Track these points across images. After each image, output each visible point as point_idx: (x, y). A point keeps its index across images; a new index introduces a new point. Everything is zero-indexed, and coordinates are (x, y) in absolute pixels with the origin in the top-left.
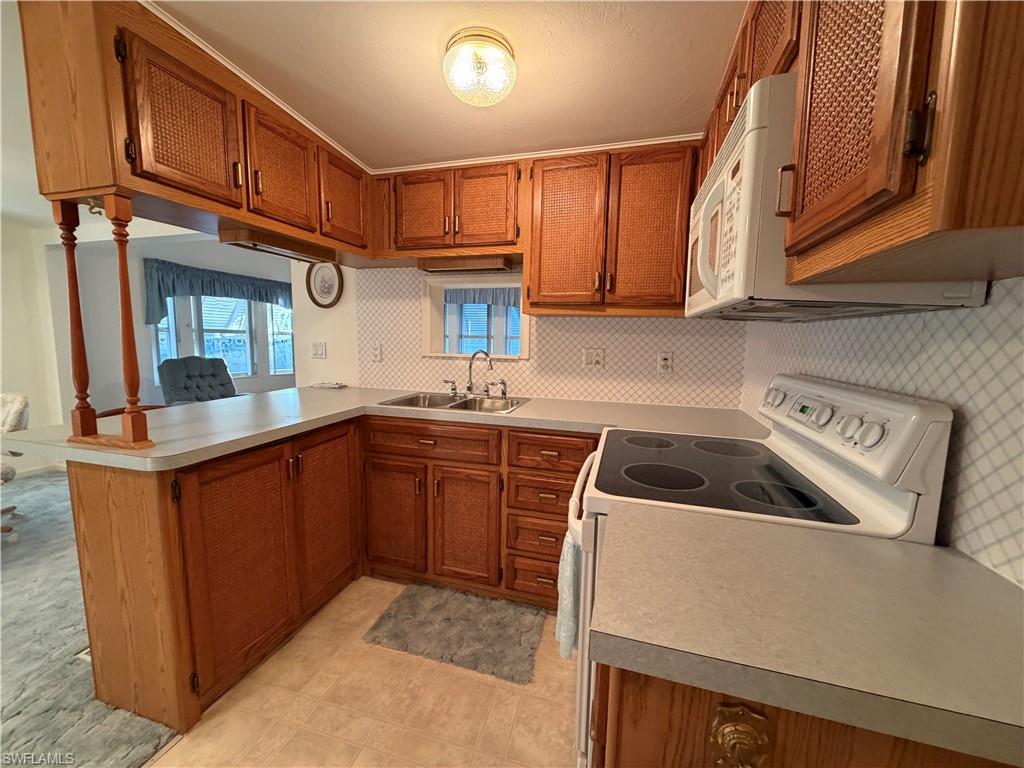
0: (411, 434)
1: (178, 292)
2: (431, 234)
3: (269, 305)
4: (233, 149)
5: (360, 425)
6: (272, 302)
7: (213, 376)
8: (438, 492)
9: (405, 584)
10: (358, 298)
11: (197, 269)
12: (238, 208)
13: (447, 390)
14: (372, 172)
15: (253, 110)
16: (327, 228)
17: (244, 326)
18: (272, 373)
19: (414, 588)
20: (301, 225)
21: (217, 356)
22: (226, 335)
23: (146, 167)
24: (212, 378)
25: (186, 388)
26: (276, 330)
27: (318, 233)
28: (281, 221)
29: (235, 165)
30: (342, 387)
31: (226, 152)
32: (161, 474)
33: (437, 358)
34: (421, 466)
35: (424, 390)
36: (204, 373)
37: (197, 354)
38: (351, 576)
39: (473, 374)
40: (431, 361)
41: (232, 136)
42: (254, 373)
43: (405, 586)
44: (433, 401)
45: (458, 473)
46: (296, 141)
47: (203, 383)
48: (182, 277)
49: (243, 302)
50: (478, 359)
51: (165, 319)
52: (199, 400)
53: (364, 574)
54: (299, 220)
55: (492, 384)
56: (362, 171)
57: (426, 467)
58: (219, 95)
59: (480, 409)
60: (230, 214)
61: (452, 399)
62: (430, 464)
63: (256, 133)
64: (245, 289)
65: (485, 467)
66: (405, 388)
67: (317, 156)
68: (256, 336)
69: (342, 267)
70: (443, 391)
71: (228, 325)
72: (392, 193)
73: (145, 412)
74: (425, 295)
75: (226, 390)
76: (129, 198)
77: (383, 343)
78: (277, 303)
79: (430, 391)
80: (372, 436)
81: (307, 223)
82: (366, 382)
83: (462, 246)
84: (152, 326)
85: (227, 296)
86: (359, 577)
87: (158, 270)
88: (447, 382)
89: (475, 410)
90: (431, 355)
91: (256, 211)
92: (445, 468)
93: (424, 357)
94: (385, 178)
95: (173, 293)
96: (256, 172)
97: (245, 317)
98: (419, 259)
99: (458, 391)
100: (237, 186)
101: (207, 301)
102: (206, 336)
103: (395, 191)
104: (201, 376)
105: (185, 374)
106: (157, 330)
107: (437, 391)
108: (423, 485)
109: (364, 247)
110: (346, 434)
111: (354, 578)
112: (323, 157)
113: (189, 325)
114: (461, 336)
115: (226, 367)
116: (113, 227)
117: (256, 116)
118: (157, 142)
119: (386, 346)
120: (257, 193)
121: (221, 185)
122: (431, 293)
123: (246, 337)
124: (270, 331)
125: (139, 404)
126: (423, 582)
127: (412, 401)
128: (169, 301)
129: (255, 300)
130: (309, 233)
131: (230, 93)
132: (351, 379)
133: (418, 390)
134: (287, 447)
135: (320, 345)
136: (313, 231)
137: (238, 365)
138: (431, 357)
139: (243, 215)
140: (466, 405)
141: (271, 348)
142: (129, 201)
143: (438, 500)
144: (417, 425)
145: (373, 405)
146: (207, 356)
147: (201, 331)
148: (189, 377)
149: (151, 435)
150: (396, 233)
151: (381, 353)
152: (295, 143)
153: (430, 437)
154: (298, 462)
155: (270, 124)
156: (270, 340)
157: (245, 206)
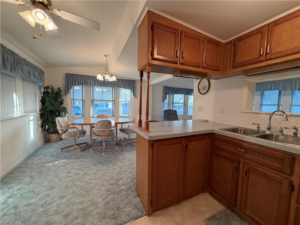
0: (233, 144)
1: (169, 93)
2: (252, 58)
3: (189, 96)
4: (177, 46)
5: (210, 136)
6: (190, 95)
7: (174, 114)
8: (245, 174)
9: (225, 207)
10: (215, 90)
11: (174, 88)
12: (177, 64)
13: (255, 128)
14: (224, 42)
15: (184, 32)
16: (205, 65)
17: (183, 102)
18: (188, 115)
19: (229, 211)
20: (196, 66)
21: (176, 110)
22: (179, 104)
23: (155, 57)
24: (173, 115)
25: (168, 117)
26: (191, 103)
27: (201, 68)
28: (189, 66)
29: (177, 51)
30: (206, 121)
31: (175, 48)
32: (149, 141)
33: (250, 113)
34: (237, 160)
35: (241, 126)
36: (172, 114)
37: (172, 109)
38: (202, 191)
39: (272, 122)
40: (246, 114)
41: (177, 42)
42: (184, 114)
43: (224, 208)
44: (246, 132)
45: (258, 170)
46: (197, 38)
47: (172, 116)
48: (170, 90)
49: (183, 95)
50: (276, 115)
51: (166, 100)
52: (170, 120)
53: (207, 192)
54: (195, 64)
55: (286, 128)
56: (220, 42)
57: (240, 161)
58: (174, 31)
59: (276, 141)
60: (174, 66)
61: (257, 132)
62: (242, 161)
63: (184, 39)
64: (184, 92)
65: (280, 173)
66: (232, 124)
67: (203, 42)
68: (185, 104)
69: (210, 80)
70: (252, 128)
71: (179, 102)
72: (233, 47)
73: (149, 123)
74: (245, 86)
75: (176, 118)
76: (150, 66)
77: (223, 106)
78: (192, 95)
79: (245, 127)
80: (215, 141)
81: (198, 65)
82: (215, 120)
83: (271, 59)
84: (163, 102)
85: (179, 94)
86: (205, 193)
87: (166, 88)
88: (254, 124)
89: (272, 140)
90: (246, 111)
91: (182, 64)
92: (250, 165)
93: (242, 112)
94: (230, 42)
95: (168, 94)
96: (183, 52)
97: (183, 99)
98: (244, 71)
99: (261, 129)
100: (177, 57)
101: (175, 95)
102: (174, 104)
103: (234, 45)
104: (171, 114)
105: (168, 114)
106: (164, 103)
107: (248, 127)
108: (237, 169)
109: (219, 70)
110: (205, 139)
111: (203, 192)
112: (206, 41)
113: (171, 102)
114: (261, 105)
115: (177, 112)
116: (147, 74)
117: (184, 34)
118: (158, 50)
119: (225, 107)
120: (183, 58)
121: (173, 58)
122: (249, 85)
123: (183, 105)
124: (189, 103)
125: (148, 120)
126: (234, 211)
127: (235, 130)
128: (167, 96)
129: (186, 95)
130: (198, 68)
131: (177, 29)
132: (210, 118)
133: (238, 126)
134: (184, 140)
135: (201, 107)
136: (199, 67)
137: (180, 112)
138: (246, 112)
139: (178, 66)
140: (266, 137)
141: (189, 108)
142: (151, 67)
143: (245, 179)
144: (236, 141)
145: (216, 129)
146: (174, 109)
147: (173, 103)
148: (169, 114)
149: (150, 129)
150: (233, 62)
151: (222, 110)
152: (196, 39)
153: (243, 148)
154: (187, 146)
155: (188, 35)
156: (189, 105)
157: (179, 63)
